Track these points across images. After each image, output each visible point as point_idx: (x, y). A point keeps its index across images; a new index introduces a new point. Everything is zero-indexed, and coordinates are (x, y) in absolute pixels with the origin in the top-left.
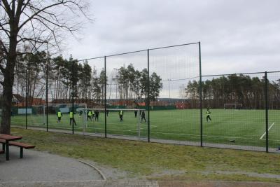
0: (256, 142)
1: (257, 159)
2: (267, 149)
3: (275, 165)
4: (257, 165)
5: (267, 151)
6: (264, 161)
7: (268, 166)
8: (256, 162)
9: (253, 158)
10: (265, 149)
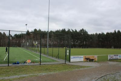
0: (2, 62)
1: (4, 70)
2: (8, 65)
3: (13, 71)
4: (5, 72)
5: (8, 66)
6: (8, 70)
7: (10, 72)
8: (4, 72)
9: (2, 70)
10: (7, 65)
